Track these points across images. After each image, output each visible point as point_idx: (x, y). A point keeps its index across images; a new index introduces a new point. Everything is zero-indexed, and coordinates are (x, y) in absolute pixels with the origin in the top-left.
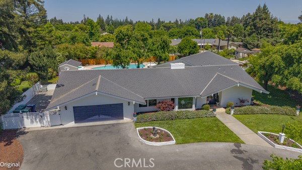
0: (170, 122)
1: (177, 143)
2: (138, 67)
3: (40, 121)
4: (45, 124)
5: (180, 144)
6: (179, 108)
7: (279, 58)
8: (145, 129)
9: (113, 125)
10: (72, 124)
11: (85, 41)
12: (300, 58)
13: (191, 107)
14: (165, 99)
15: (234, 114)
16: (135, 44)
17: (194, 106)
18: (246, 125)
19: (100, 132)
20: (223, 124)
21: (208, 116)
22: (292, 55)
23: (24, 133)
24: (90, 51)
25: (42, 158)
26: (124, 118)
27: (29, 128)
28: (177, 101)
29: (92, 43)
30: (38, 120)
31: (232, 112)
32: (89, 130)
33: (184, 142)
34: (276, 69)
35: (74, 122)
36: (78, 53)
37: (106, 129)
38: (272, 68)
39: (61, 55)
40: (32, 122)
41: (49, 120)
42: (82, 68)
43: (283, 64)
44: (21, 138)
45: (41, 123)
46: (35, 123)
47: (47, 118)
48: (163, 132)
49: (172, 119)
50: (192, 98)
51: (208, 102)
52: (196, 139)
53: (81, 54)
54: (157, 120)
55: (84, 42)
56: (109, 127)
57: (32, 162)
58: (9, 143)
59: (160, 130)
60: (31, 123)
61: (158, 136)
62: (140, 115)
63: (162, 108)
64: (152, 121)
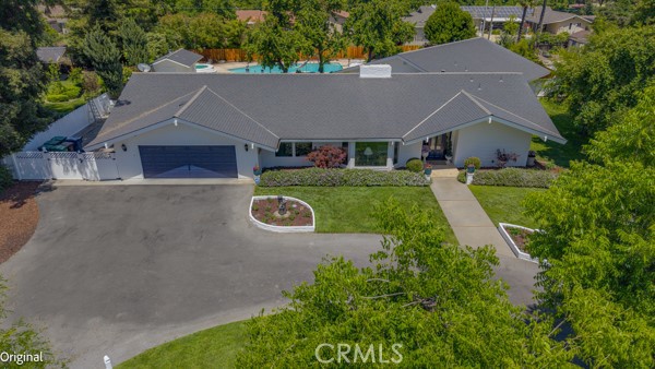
0: (327, 190)
1: (318, 231)
2: (321, 70)
3: (79, 169)
4: (89, 175)
5: (325, 232)
6: (357, 164)
7: (603, 60)
8: (268, 199)
9: (213, 187)
10: (138, 179)
11: (222, 8)
12: (650, 61)
13: (385, 164)
14: (327, 144)
15: (473, 183)
16: (310, 17)
17: (390, 161)
18: (485, 208)
19: (184, 198)
20: (436, 201)
21: (411, 183)
22: (632, 53)
23: (50, 189)
24: (228, 30)
25: (65, 234)
26: (240, 176)
27: (62, 181)
28: (352, 149)
29: (238, 13)
30: (76, 167)
31: (470, 179)
32: (164, 192)
33: (334, 230)
34: (595, 88)
35: (141, 176)
36: (203, 35)
37: (197, 193)
38: (586, 83)
39: (164, 40)
40: (66, 171)
41: (96, 168)
42: (209, 69)
43: (609, 77)
44: (42, 197)
45: (81, 173)
46: (71, 173)
47: (92, 165)
48: (302, 208)
49: (334, 185)
50: (387, 143)
51: (426, 155)
52: (361, 226)
53: (209, 38)
54: (302, 183)
55: (220, 12)
56: (204, 191)
57: (45, 240)
58: (20, 203)
59: (297, 203)
60: (64, 173)
61: (287, 214)
62: (269, 173)
63: (318, 162)
64: (291, 186)
